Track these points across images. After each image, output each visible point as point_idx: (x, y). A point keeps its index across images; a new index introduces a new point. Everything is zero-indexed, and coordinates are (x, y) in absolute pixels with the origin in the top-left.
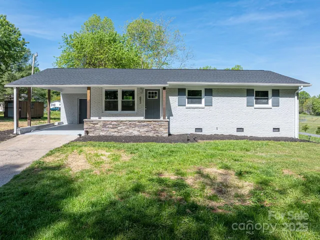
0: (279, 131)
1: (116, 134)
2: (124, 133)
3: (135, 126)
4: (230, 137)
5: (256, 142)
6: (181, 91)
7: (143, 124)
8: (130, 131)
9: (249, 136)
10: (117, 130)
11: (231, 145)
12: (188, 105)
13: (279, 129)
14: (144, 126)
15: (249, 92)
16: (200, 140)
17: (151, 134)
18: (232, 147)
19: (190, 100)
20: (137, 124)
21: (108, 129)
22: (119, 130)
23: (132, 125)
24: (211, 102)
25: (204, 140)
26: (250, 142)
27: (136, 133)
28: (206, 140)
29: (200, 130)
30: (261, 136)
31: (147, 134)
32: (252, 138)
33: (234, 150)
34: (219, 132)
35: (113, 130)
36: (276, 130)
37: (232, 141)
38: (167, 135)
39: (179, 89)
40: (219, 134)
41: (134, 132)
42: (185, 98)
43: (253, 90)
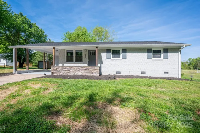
0: (168, 74)
1: (69, 74)
2: (73, 74)
3: (80, 69)
4: (137, 77)
5: (155, 80)
6: (108, 51)
7: (84, 68)
8: (77, 72)
9: (149, 76)
10: (69, 72)
11: (137, 82)
12: (112, 59)
13: (168, 72)
14: (85, 69)
15: (149, 50)
16: (118, 78)
17: (89, 74)
18: (138, 83)
19: (113, 55)
20: (81, 68)
21: (64, 71)
22: (70, 72)
23: (78, 69)
24: (126, 56)
25: (120, 78)
26: (151, 80)
27: (80, 74)
28: (122, 78)
29: (119, 72)
30: (157, 76)
31: (87, 74)
32: (150, 78)
33: (139, 85)
34: (130, 74)
35: (67, 72)
36: (166, 73)
37: (138, 79)
38: (98, 75)
39: (107, 49)
40: (131, 75)
41: (79, 73)
42: (110, 54)
43: (151, 49)
